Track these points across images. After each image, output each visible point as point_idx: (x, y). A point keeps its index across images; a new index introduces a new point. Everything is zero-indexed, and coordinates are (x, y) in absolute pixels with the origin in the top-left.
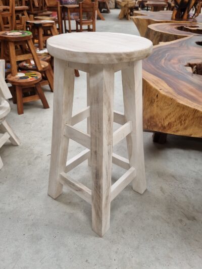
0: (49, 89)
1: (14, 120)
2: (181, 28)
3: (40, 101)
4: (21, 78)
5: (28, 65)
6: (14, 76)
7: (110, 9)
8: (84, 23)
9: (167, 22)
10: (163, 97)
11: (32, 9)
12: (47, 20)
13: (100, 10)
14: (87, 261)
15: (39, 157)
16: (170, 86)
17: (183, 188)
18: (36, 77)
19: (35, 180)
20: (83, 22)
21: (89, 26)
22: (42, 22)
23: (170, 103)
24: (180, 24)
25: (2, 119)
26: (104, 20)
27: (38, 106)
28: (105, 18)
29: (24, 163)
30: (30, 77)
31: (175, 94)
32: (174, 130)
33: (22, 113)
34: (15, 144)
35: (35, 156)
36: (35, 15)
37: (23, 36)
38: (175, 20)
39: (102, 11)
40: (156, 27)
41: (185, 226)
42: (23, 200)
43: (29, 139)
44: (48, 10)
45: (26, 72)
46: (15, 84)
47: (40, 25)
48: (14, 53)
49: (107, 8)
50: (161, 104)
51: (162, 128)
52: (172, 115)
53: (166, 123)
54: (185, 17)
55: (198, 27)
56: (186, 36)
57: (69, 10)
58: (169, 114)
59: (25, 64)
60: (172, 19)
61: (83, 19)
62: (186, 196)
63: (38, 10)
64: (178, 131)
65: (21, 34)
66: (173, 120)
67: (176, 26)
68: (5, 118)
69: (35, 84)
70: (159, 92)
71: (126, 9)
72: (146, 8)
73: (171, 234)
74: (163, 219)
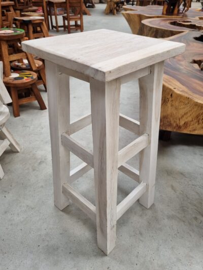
0: (44, 88)
1: (10, 123)
2: (174, 23)
3: (36, 103)
4: (16, 79)
5: (20, 64)
6: (8, 77)
7: (95, 3)
8: (71, 19)
9: (158, 17)
10: (178, 96)
11: (17, 5)
12: (36, 16)
13: (86, 5)
14: (108, 268)
15: (43, 162)
16: (183, 85)
17: (193, 185)
18: (32, 77)
19: (42, 187)
20: (71, 17)
21: (76, 22)
22: (31, 18)
23: (186, 102)
24: (172, 19)
25: (1, 126)
26: (90, 15)
27: (35, 108)
28: (91, 13)
29: (28, 169)
30: (25, 78)
31: (190, 93)
32: (190, 129)
33: (19, 116)
34: (15, 151)
35: (39, 161)
36: (21, 11)
37: (15, 34)
38: (166, 15)
39: (87, 6)
40: (150, 22)
41: (200, 223)
42: (32, 209)
43: (30, 143)
44: (34, 6)
45: (20, 72)
46: (10, 85)
47: (30, 21)
48: (7, 53)
49: (92, 3)
50: (177, 104)
51: (177, 128)
52: (189, 114)
53: (182, 123)
54: (176, 11)
55: (190, 22)
56: (182, 32)
57: (55, 5)
58: (186, 114)
59: (17, 64)
60: (163, 14)
61: (70, 15)
62: (197, 193)
63: (23, 6)
64: (195, 130)
65: (13, 32)
66: (190, 119)
67: (169, 21)
68: (4, 124)
69: (31, 85)
70: (173, 91)
71: (112, 3)
72: (131, 3)
73: (188, 233)
74: (178, 218)
